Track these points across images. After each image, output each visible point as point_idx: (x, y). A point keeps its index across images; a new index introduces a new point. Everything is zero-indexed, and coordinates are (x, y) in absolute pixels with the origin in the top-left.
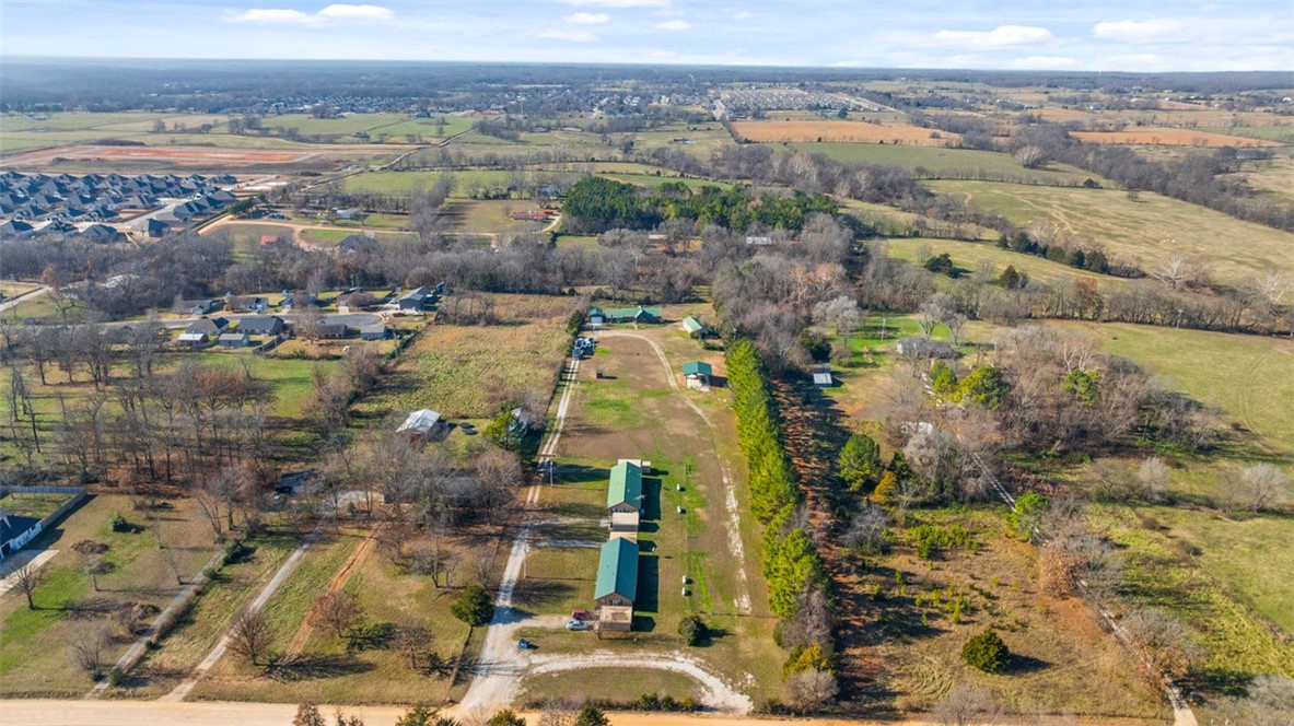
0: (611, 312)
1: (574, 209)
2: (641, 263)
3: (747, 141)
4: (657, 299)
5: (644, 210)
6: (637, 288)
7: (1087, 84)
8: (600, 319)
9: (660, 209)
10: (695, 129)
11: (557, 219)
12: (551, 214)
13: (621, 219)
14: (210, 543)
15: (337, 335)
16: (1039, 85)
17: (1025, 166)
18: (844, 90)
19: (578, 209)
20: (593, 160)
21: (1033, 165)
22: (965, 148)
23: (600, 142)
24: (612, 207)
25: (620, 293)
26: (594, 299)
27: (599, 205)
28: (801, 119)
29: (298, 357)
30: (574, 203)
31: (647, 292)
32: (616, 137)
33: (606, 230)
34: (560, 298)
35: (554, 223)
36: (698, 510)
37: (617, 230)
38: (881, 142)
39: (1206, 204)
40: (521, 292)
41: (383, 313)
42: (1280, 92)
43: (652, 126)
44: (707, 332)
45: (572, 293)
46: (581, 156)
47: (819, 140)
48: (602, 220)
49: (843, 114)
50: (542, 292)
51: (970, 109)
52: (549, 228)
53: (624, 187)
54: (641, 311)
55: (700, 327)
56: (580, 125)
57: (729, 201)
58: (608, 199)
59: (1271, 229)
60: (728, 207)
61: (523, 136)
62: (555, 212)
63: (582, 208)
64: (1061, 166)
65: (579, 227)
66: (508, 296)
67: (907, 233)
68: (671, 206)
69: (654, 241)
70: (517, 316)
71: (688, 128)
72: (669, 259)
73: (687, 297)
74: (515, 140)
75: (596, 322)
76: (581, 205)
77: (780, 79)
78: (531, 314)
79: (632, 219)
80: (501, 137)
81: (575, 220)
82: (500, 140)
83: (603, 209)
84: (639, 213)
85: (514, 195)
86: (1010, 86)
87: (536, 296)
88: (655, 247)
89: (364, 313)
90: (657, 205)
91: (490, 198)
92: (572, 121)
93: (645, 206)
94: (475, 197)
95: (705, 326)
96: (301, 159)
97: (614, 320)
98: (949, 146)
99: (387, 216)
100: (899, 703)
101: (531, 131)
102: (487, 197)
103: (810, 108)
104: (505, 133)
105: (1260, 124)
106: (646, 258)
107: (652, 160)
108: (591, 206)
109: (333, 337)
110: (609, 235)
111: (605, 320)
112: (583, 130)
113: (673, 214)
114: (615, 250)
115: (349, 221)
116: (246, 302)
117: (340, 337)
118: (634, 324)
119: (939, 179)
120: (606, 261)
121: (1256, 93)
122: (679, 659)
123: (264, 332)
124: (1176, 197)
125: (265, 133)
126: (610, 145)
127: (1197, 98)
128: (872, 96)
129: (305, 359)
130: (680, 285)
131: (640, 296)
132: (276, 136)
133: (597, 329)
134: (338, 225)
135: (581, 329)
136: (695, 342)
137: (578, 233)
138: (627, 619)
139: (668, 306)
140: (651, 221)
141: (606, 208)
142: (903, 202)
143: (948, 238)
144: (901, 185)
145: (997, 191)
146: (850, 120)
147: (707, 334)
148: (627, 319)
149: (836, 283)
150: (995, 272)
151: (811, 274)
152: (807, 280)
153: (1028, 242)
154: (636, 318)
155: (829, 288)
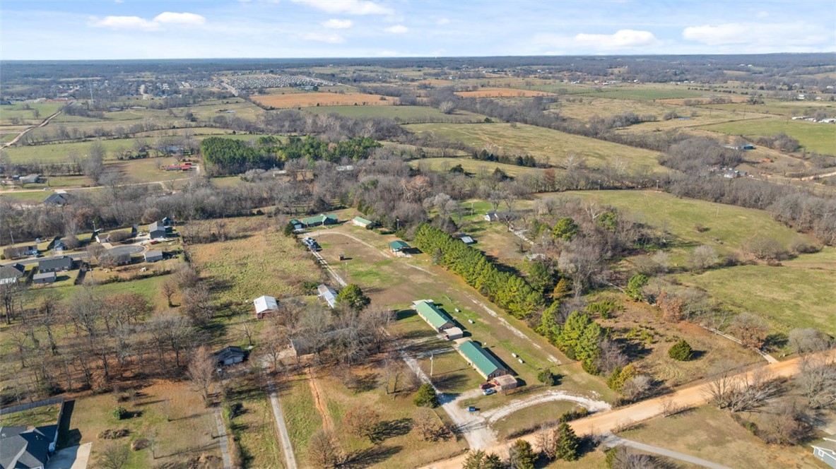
0: (303, 220)
3: (272, 109)
5: (264, 156)
7: (438, 65)
8: (300, 226)
9: (273, 155)
10: (228, 103)
12: (190, 164)
14: (201, 408)
15: (127, 262)
16: (412, 66)
17: (446, 113)
18: (301, 73)
20: (174, 128)
21: (449, 113)
22: (404, 105)
23: (168, 115)
24: (241, 156)
27: (231, 155)
28: (292, 93)
29: (114, 281)
32: (177, 111)
33: (244, 171)
35: (199, 170)
36: (479, 319)
37: (253, 170)
38: (356, 104)
39: (550, 127)
41: (141, 243)
42: (534, 67)
44: (374, 225)
45: (260, 213)
46: (164, 126)
47: (318, 105)
49: (316, 89)
50: (239, 215)
51: (385, 82)
52: (198, 174)
54: (325, 218)
55: (370, 223)
56: (141, 104)
57: (313, 146)
58: (236, 151)
59: (586, 137)
61: (106, 114)
62: (192, 163)
64: (462, 112)
65: (221, 171)
67: (419, 156)
68: (280, 152)
70: (237, 232)
71: (223, 102)
73: (334, 207)
74: (102, 117)
75: (300, 228)
77: (253, 68)
78: (246, 230)
79: (257, 162)
80: (88, 116)
82: (88, 119)
83: (235, 157)
84: (261, 158)
85: (150, 154)
86: (396, 67)
89: (124, 245)
91: (134, 158)
97: (310, 225)
98: (395, 104)
99: (63, 178)
100: (667, 384)
101: (109, 110)
102: (131, 158)
103: (291, 85)
104: (90, 113)
105: (538, 84)
109: (124, 264)
110: (250, 174)
111: (303, 226)
112: (147, 108)
115: (34, 185)
116: (21, 250)
117: (129, 263)
118: (323, 226)
119: (408, 124)
121: (524, 67)
122: (554, 393)
123: (63, 269)
124: (532, 124)
126: (176, 116)
127: (499, 71)
128: (322, 76)
129: (120, 281)
130: (329, 199)
133: (304, 232)
134: (28, 188)
135: (295, 234)
138: (513, 381)
141: (237, 156)
142: (399, 139)
143: (441, 157)
144: (393, 128)
145: (445, 128)
146: (323, 92)
147: (376, 225)
148: (317, 224)
149: (426, 186)
150: (489, 172)
151: (412, 183)
152: (410, 187)
153: (488, 155)
154: (323, 221)
155: (422, 190)
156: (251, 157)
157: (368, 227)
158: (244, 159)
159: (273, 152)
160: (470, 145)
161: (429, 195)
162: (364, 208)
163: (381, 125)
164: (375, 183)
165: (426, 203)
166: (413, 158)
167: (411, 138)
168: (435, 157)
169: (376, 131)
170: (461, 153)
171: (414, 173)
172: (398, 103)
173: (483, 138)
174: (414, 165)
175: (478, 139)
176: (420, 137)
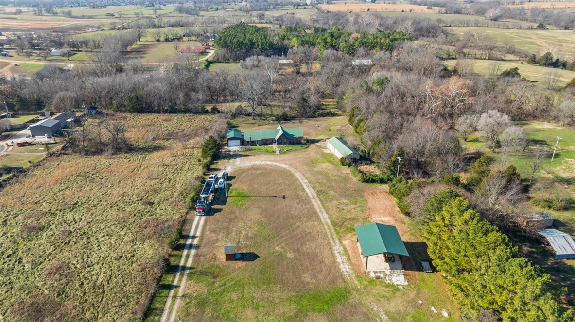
0: (251, 132)
1: (223, 43)
2: (276, 82)
4: (293, 114)
5: (275, 42)
6: (274, 103)
8: (238, 142)
9: (286, 42)
10: (298, 8)
11: (213, 52)
12: (209, 49)
13: (258, 49)
17: (491, 20)
19: (226, 43)
22: (449, 13)
23: (245, 14)
24: (251, 41)
25: (259, 109)
26: (234, 116)
27: (241, 39)
28: (353, 4)
30: (223, 39)
31: (284, 107)
32: (254, 13)
33: (247, 56)
34: (203, 116)
35: (210, 55)
37: (255, 57)
38: (403, 11)
40: (165, 112)
43: (274, 8)
44: (358, 157)
45: (215, 111)
47: (369, 10)
48: (244, 51)
49: (374, 2)
50: (186, 111)
52: (206, 58)
53: (259, 29)
54: (281, 133)
55: (351, 152)
56: (235, 8)
57: (335, 35)
58: (248, 35)
60: (336, 39)
61: (201, 13)
62: (211, 48)
63: (228, 42)
64: (508, 20)
65: (228, 56)
66: (153, 116)
67: (458, 56)
68: (294, 39)
69: (284, 65)
70: (154, 139)
71: (294, 8)
72: (299, 78)
73: (321, 111)
74: (196, 15)
75: (234, 147)
76: (228, 40)
78: (170, 136)
79: (266, 49)
80: (189, 13)
81: (223, 51)
82: (189, 15)
83: (244, 42)
84: (271, 45)
85: (185, 39)
87: (180, 116)
88: (285, 69)
90: (284, 39)
91: (169, 41)
92: (230, 6)
93: (275, 40)
94: (159, 40)
95: (355, 149)
96: (64, 25)
97: (253, 143)
101: (207, 10)
102: (167, 40)
104: (192, 12)
106: (279, 78)
107: (276, 22)
108: (235, 40)
110: (249, 61)
111: (243, 143)
112: (236, 10)
113: (296, 45)
114: (254, 72)
118: (274, 147)
119: (450, 26)
120: (246, 80)
125: (55, 14)
126: (251, 16)
130: (313, 100)
131: (278, 111)
132: (62, 16)
133: (235, 156)
135: (216, 157)
136: (346, 170)
137: (226, 60)
139: (305, 121)
140: (281, 50)
141: (247, 41)
142: (437, 39)
143: (484, 59)
144: (433, 28)
145: (490, 32)
146: (378, 3)
147: (359, 159)
148: (266, 142)
149: (465, 95)
150: (561, 81)
151: (443, 88)
152: (437, 94)
153: (551, 59)
154: (276, 139)
155: (457, 100)
156: (260, 43)
157: (343, 161)
158: (252, 44)
159: (289, 39)
160: (522, 49)
161: (468, 109)
162: (356, 120)
163: (421, 25)
164: (382, 83)
165: (462, 123)
166: (450, 58)
167: (450, 39)
168: (478, 59)
169: (415, 30)
170: (510, 57)
171: (447, 74)
172: (443, 11)
173: (538, 42)
174: (449, 65)
175: (532, 43)
176: (461, 39)
